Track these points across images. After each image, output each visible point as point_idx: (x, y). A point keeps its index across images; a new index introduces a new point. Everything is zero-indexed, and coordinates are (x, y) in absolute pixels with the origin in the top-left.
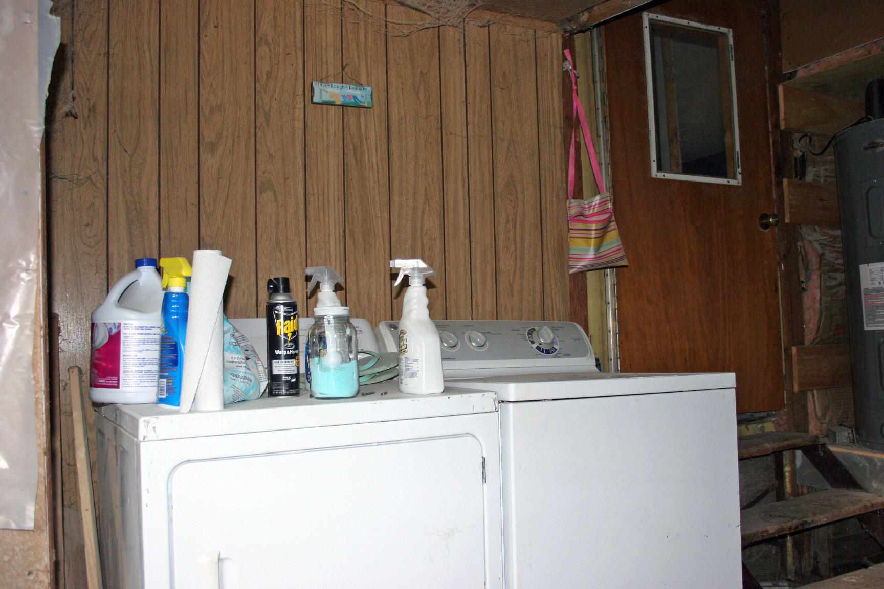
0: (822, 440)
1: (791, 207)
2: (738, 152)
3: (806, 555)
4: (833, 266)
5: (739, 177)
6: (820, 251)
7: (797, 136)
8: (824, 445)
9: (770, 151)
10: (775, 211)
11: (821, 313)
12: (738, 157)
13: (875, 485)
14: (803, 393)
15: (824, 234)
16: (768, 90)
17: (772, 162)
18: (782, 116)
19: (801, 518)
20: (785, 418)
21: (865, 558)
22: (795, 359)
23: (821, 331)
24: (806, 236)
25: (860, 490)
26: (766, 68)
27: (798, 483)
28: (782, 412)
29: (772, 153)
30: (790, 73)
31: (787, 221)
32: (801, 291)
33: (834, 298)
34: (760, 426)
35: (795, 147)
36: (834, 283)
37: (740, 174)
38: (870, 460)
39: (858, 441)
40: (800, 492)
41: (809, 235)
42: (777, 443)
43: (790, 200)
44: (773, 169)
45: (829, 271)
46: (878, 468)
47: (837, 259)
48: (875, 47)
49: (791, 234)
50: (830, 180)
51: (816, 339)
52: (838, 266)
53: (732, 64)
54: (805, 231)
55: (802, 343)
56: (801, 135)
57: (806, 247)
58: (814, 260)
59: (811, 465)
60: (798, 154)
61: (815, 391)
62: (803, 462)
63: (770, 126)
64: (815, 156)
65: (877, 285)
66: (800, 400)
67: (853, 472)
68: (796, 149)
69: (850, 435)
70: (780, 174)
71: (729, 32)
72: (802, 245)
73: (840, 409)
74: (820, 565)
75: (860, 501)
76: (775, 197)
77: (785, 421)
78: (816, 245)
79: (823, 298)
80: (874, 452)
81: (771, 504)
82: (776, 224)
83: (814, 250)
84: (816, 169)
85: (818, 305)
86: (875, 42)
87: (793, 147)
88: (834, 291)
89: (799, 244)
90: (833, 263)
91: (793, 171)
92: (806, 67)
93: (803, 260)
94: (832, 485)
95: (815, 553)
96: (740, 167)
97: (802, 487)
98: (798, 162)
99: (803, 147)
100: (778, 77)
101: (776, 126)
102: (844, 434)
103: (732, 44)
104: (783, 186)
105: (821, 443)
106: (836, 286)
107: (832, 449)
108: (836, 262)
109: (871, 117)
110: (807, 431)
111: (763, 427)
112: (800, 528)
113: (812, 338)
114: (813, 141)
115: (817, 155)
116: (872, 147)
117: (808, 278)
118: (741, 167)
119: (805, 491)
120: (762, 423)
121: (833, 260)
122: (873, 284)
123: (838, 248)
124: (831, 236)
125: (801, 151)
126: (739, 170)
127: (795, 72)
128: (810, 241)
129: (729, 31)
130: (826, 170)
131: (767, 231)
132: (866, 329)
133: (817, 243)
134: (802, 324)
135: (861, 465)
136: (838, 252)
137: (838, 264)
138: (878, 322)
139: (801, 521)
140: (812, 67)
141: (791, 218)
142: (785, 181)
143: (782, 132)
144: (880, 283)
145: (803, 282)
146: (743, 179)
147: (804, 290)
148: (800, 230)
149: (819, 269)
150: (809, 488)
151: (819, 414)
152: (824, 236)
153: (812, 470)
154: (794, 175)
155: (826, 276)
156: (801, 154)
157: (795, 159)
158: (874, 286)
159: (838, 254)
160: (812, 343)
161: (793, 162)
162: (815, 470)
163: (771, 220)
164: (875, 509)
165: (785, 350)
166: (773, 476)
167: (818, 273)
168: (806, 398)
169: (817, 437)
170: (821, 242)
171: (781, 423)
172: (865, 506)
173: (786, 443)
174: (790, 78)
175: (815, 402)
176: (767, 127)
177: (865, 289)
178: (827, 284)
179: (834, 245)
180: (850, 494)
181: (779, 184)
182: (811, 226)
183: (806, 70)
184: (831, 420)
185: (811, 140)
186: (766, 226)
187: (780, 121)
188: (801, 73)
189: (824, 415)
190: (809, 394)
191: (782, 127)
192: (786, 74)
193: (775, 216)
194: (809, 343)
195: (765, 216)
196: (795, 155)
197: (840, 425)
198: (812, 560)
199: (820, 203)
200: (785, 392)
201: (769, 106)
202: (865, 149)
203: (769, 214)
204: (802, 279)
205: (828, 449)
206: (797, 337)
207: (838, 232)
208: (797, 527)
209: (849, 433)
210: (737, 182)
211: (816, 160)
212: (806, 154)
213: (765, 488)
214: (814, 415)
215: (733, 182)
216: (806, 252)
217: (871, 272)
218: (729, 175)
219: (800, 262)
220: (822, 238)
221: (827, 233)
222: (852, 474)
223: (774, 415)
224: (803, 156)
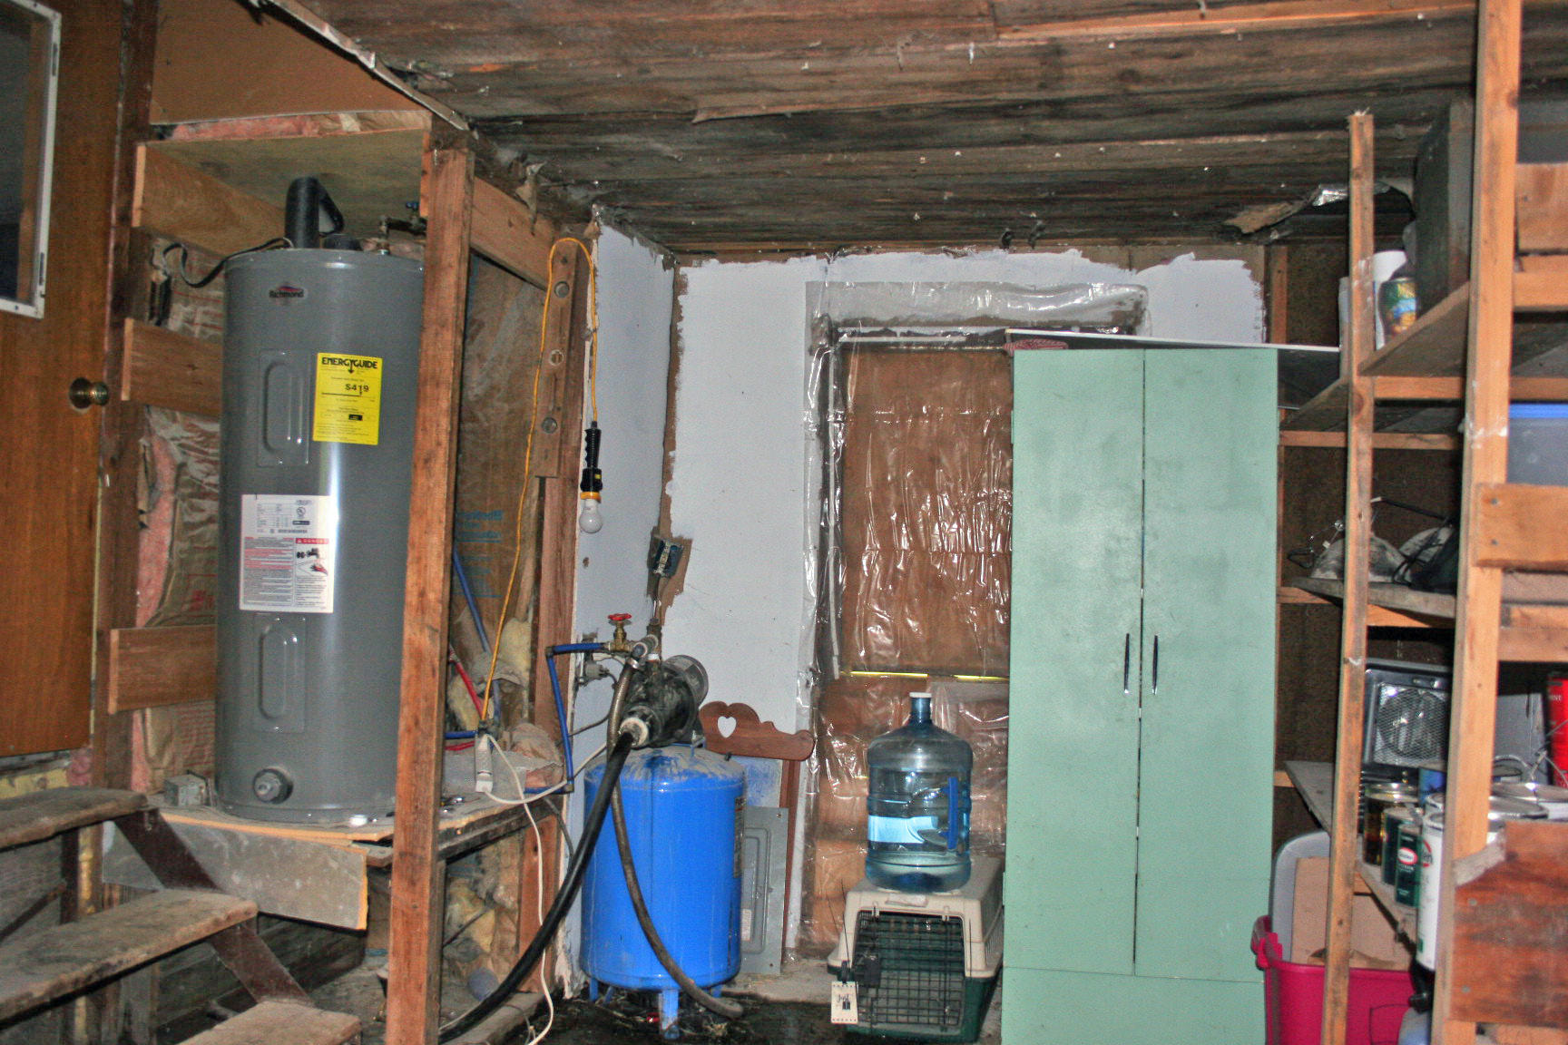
0: (154, 801)
1: (135, 371)
2: (42, 255)
3: (112, 1009)
4: (200, 487)
5: (40, 302)
6: (179, 458)
7: (162, 243)
8: (154, 812)
9: (106, 263)
10: (105, 374)
11: (170, 568)
12: (42, 264)
13: (236, 879)
14: (125, 716)
15: (190, 427)
16: (117, 147)
17: (109, 283)
18: (137, 201)
19: (99, 960)
20: (87, 760)
21: (214, 1002)
22: (115, 652)
23: (166, 604)
24: (157, 428)
25: (211, 890)
26: (120, 105)
27: (103, 881)
28: (82, 752)
29: (110, 266)
30: (164, 127)
31: (124, 397)
32: (139, 527)
33: (196, 545)
34: (37, 777)
35: (156, 262)
36: (198, 517)
37: (43, 296)
38: (231, 836)
39: (215, 801)
40: (106, 897)
41: (164, 427)
42: (65, 815)
43: (134, 358)
44: (109, 297)
45: (192, 496)
46: (243, 850)
47: (208, 474)
48: (309, 124)
49: (129, 422)
50: (211, 332)
51: (157, 616)
52: (208, 488)
53: (53, 83)
54: (157, 418)
55: (132, 623)
56: (168, 243)
57: (156, 449)
58: (166, 473)
59: (129, 847)
60: (159, 277)
61: (148, 712)
62: (116, 844)
63: (114, 216)
64: (190, 288)
65: (267, 533)
66: (119, 728)
67: (201, 859)
68: (156, 268)
69: (203, 791)
70: (121, 306)
71: (56, 20)
72: (147, 444)
73: (190, 741)
74: (134, 1028)
75: (207, 912)
76: (106, 348)
77: (88, 766)
78: (173, 447)
79: (176, 543)
80: (239, 823)
81: (44, 933)
82: (104, 401)
83: (170, 455)
84: (189, 309)
85: (166, 555)
86: (311, 116)
87: (151, 263)
88: (196, 532)
89: (143, 441)
90: (201, 481)
91: (147, 306)
92: (192, 125)
93: (146, 472)
94: (163, 882)
95: (128, 1005)
96: (44, 283)
97: (111, 887)
98: (158, 291)
99: (170, 267)
100: (138, 128)
101: (125, 217)
102: (193, 789)
103: (58, 43)
104: (123, 331)
105: (150, 808)
106: (202, 524)
107: (169, 817)
108: (206, 480)
109: (290, 242)
110: (126, 786)
111: (44, 780)
112: (96, 978)
113: (150, 614)
114: (189, 258)
115: (192, 285)
116: (284, 295)
117: (153, 505)
118: (47, 282)
119: (116, 895)
120: (40, 771)
121: (200, 476)
122: (262, 531)
123: (213, 455)
124: (204, 433)
125: (165, 273)
126: (41, 289)
127: (173, 127)
128: (164, 440)
129: (54, 16)
130: (206, 313)
131: (84, 411)
132: (243, 606)
133: (177, 442)
134: (134, 588)
135: (216, 846)
136: (211, 462)
137: (209, 484)
138: (264, 598)
139: (98, 966)
140: (202, 127)
141: (132, 394)
142: (129, 324)
143: (133, 231)
144: (272, 531)
145: (142, 512)
146: (48, 308)
147: (143, 526)
148: (147, 417)
149: (174, 491)
150: (123, 889)
151: (152, 752)
152: (190, 431)
153: (131, 857)
154: (147, 314)
155: (185, 505)
156: (165, 278)
157: (154, 285)
158: (262, 535)
159: (211, 466)
160: (149, 623)
161: (149, 290)
162: (136, 857)
163: (94, 393)
164: (232, 923)
165: (100, 634)
166: (58, 870)
167: (171, 498)
168: (130, 722)
169: (142, 797)
170: (183, 441)
171: (81, 770)
172: (217, 922)
173: (84, 813)
174: (161, 137)
175: (146, 730)
176: (108, 216)
177: (248, 538)
178: (187, 519)
179: (206, 450)
180: (194, 900)
181: (118, 326)
182: (167, 411)
183: (191, 129)
184: (173, 762)
185: (185, 256)
186: (84, 402)
187: (134, 211)
188: (182, 133)
189: (160, 754)
190: (137, 716)
191: (136, 222)
192: (155, 126)
193: (103, 387)
194: (144, 623)
195: (82, 384)
196: (154, 278)
197: (188, 772)
198: (121, 1021)
199: (189, 372)
200: (92, 712)
201: (116, 179)
202: (273, 295)
203: (92, 382)
204: (142, 505)
205: (162, 819)
206: (122, 612)
207: (214, 428)
208: (90, 977)
209: (201, 788)
210: (35, 310)
211: (191, 294)
212: (173, 280)
213: (38, 896)
214: (142, 754)
215: (25, 310)
216: (153, 458)
217: (260, 510)
218: (20, 294)
219: (142, 475)
220: (189, 434)
221: (195, 426)
222: (201, 862)
223: (68, 756)
224: (167, 283)
